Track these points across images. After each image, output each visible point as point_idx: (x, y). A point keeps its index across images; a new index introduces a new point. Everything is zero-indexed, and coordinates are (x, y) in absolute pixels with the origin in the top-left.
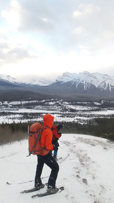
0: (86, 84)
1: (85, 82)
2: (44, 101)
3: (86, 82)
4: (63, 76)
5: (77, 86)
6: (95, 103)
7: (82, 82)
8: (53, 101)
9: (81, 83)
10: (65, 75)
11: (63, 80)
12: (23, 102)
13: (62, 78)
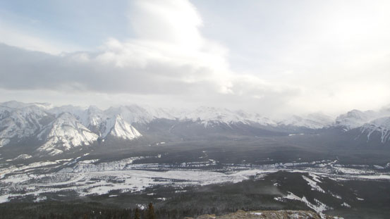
0: (386, 132)
1: (383, 129)
2: (314, 162)
3: (385, 130)
4: (348, 117)
5: (368, 136)
6: (376, 166)
7: (379, 130)
8: (323, 163)
9: (376, 131)
10: (350, 114)
11: (347, 124)
12: (295, 164)
13: (346, 120)
